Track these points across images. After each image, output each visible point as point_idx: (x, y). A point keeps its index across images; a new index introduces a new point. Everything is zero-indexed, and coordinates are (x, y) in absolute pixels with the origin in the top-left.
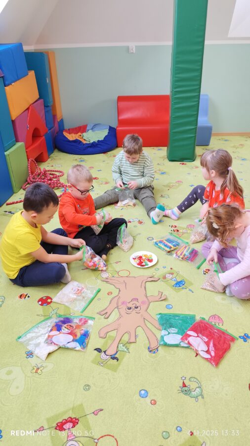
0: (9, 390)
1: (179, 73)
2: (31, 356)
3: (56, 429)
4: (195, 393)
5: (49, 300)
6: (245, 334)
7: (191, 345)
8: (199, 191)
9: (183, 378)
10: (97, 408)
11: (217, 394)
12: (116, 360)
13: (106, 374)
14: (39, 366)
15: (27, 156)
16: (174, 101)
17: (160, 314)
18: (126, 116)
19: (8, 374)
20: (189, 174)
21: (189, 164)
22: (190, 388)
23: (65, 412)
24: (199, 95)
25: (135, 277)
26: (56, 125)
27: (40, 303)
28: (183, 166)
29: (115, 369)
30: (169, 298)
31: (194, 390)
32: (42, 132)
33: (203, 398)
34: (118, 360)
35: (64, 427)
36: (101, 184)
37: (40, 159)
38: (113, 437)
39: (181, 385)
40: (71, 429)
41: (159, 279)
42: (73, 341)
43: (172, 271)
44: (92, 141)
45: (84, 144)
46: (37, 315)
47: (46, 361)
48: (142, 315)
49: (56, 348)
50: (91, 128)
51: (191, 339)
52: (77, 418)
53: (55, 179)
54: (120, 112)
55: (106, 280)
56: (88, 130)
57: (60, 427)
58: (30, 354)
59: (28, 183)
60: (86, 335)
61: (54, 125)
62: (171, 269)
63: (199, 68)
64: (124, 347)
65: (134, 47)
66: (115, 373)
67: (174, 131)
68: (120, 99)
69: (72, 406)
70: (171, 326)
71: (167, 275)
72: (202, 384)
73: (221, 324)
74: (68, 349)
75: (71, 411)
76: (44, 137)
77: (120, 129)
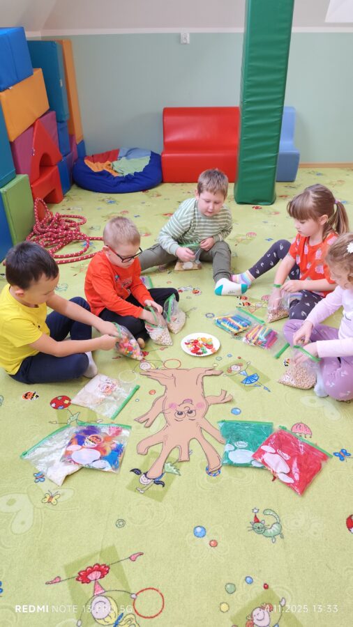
0: (11, 526)
1: (252, 75)
2: (42, 480)
3: (77, 580)
4: (271, 530)
5: (66, 402)
6: (342, 450)
7: (266, 465)
8: (281, 248)
9: (255, 511)
10: (135, 551)
11: (302, 532)
12: (161, 486)
13: (147, 505)
14: (53, 494)
15: (33, 194)
16: (247, 116)
17: (223, 421)
18: (176, 137)
19: (10, 505)
20: (265, 222)
21: (266, 208)
22: (266, 524)
23: (90, 557)
24: (282, 107)
25: (188, 370)
26: (75, 150)
27: (54, 405)
28: (258, 210)
29: (159, 498)
30: (236, 400)
31: (269, 527)
32: (54, 161)
33: (282, 537)
34: (164, 486)
35: (89, 577)
37: (51, 199)
38: (157, 591)
39: (252, 519)
40: (99, 580)
41: (222, 372)
42: (101, 458)
43: (239, 361)
44: (126, 174)
45: (115, 178)
46: (50, 422)
47: (63, 487)
48: (197, 424)
49: (77, 468)
50: (125, 154)
51: (266, 457)
52: (107, 564)
53: (72, 229)
54: (166, 131)
55: (148, 374)
56: (121, 157)
57: (84, 577)
58: (40, 477)
59: (35, 234)
60: (119, 450)
61: (71, 150)
62: (240, 358)
63: (283, 67)
64: (173, 467)
65: (188, 36)
66: (160, 504)
67: (245, 160)
68: (168, 112)
69: (99, 549)
70: (238, 439)
71: (234, 368)
72: (281, 518)
73: (308, 436)
74: (93, 469)
75: (98, 556)
76: (56, 167)
77: (166, 155)
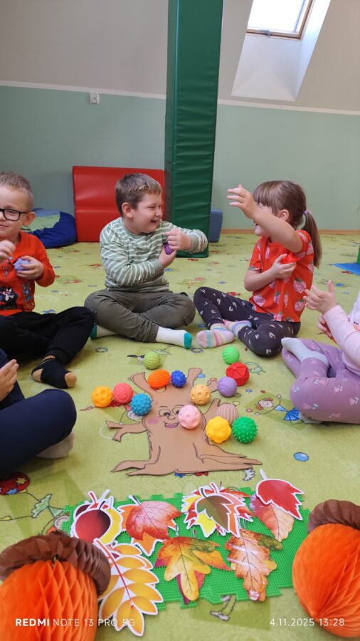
1: (182, 120)
5: (21, 481)
20: (209, 270)
24: (213, 154)
28: (195, 262)
36: (68, 282)
44: (33, 230)
62: (264, 392)
63: (212, 114)
65: (98, 95)
67: (177, 208)
68: (76, 170)
71: (263, 403)
77: (81, 211)
